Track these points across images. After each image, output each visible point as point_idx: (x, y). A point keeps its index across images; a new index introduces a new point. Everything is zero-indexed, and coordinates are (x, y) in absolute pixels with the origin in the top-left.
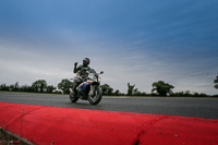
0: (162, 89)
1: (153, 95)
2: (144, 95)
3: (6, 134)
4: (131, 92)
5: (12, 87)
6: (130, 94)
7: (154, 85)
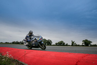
0: (87, 43)
1: (83, 46)
2: (79, 45)
3: (18, 62)
4: (73, 44)
5: (21, 42)
6: (72, 45)
7: (83, 41)
